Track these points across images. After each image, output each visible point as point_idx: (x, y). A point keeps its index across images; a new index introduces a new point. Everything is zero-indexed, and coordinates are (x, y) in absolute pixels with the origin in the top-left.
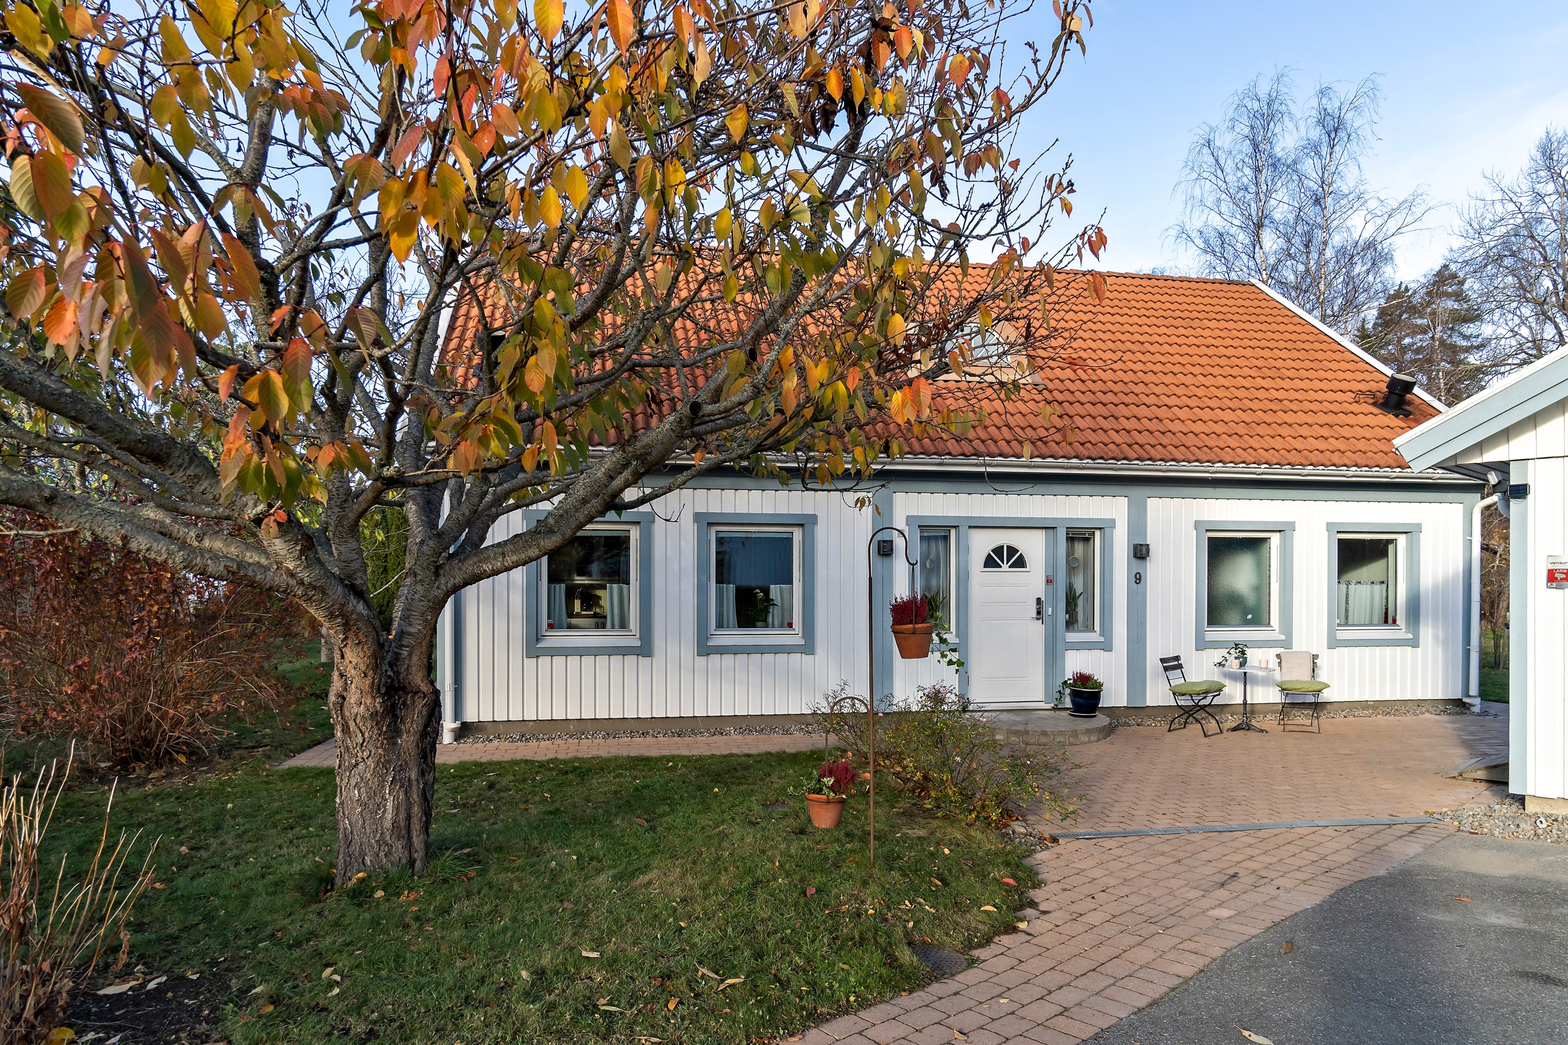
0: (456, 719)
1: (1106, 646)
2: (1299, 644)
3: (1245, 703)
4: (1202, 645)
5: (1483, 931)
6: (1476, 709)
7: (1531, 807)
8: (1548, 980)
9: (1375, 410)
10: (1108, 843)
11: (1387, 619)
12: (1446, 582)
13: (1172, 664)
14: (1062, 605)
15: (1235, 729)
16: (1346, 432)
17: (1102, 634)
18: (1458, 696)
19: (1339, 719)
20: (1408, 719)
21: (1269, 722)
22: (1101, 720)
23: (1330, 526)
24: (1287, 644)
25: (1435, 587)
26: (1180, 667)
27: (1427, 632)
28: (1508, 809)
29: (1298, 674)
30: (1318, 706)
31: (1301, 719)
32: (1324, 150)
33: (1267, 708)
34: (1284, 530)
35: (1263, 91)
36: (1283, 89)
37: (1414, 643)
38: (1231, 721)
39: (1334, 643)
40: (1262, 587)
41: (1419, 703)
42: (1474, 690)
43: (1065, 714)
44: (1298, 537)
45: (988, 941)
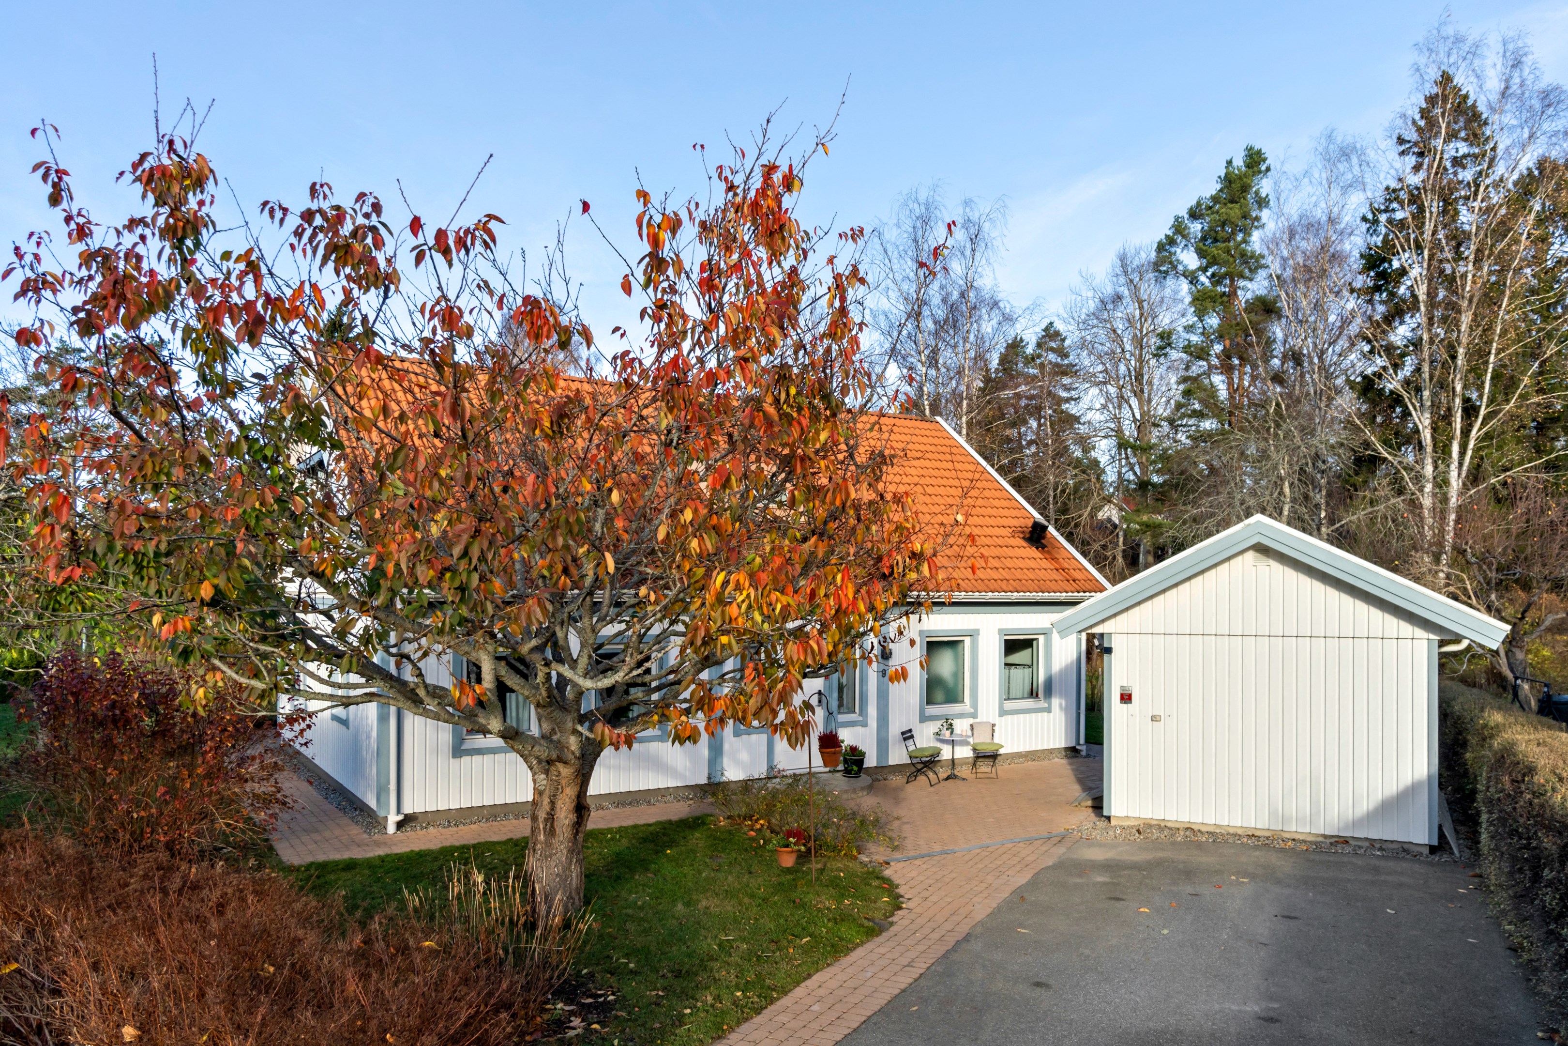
0: (399, 811)
1: (864, 724)
2: (982, 717)
3: (953, 760)
4: (924, 718)
5: (1095, 884)
6: (1084, 753)
7: (1113, 822)
8: (1118, 899)
9: (1024, 544)
10: (917, 862)
11: (1033, 694)
12: (1067, 668)
13: (907, 735)
14: (835, 695)
15: (948, 778)
16: (1009, 563)
17: (861, 714)
18: (1073, 744)
19: (1006, 766)
20: (1045, 763)
21: (964, 771)
22: (865, 779)
23: (1000, 631)
24: (974, 715)
25: (1061, 671)
26: (912, 737)
27: (1056, 702)
28: (1102, 824)
29: (981, 739)
30: (994, 757)
31: (984, 767)
32: (968, 252)
33: (964, 761)
34: (973, 634)
35: (922, 198)
36: (937, 198)
37: (1049, 710)
38: (943, 773)
39: (1003, 713)
40: (958, 674)
41: (1051, 751)
42: (1082, 741)
43: (839, 775)
44: (982, 640)
45: (892, 915)
